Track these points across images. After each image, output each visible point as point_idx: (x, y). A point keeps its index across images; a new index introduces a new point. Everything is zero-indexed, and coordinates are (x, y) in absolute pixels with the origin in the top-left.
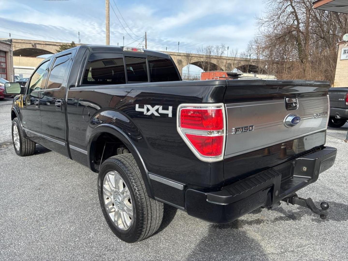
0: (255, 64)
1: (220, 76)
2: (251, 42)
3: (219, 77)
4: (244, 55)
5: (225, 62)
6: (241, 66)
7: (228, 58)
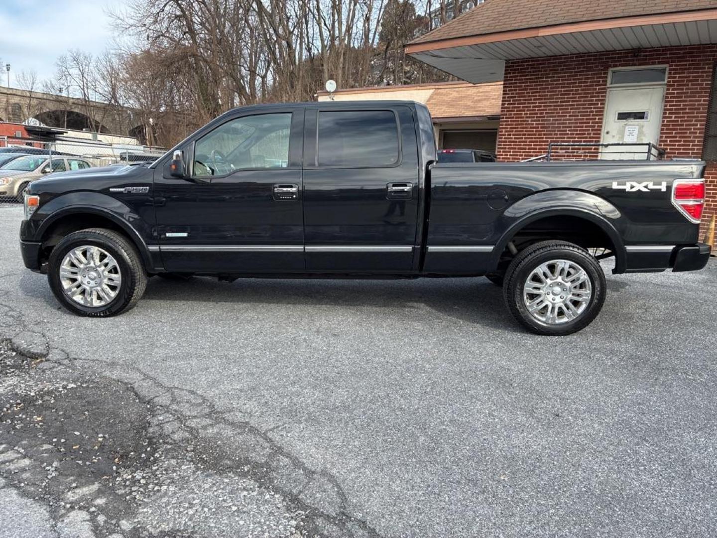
0: (81, 110)
1: (10, 135)
2: (63, 60)
3: (6, 137)
4: (53, 87)
5: (5, 100)
6: (49, 112)
7: (10, 92)
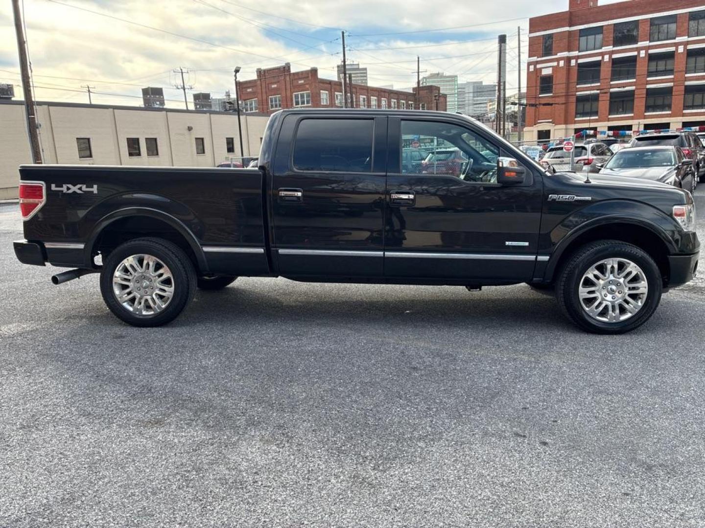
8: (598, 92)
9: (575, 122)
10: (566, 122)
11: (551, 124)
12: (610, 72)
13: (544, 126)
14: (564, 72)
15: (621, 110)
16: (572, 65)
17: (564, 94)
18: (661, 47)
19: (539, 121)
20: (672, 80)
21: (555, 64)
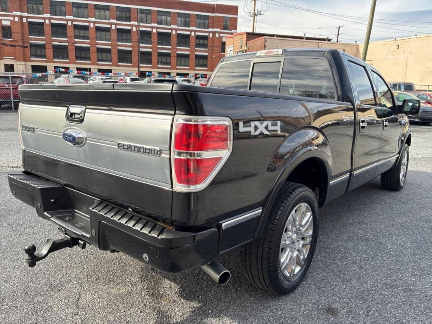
8: (44, 42)
9: (31, 61)
10: (25, 60)
11: (14, 60)
12: (51, 31)
13: (10, 62)
14: (20, 25)
15: (61, 57)
16: (24, 21)
17: (21, 40)
18: (81, 22)
19: (4, 57)
20: (89, 43)
21: (12, 19)
